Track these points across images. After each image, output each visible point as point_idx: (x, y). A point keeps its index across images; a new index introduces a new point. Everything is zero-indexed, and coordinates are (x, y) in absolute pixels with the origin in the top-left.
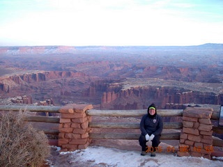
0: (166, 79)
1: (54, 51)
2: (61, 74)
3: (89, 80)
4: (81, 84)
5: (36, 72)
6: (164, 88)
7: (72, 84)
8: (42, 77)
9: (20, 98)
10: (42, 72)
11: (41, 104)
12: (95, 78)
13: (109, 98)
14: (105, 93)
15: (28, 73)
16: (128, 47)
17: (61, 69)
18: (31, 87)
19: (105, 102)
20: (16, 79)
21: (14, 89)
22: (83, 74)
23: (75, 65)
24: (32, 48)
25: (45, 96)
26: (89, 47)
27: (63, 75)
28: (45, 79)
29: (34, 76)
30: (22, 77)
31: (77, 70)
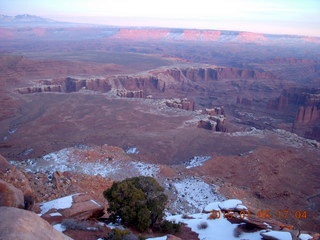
1: (234, 39)
2: (240, 73)
3: (281, 86)
4: (268, 90)
5: (205, 67)
7: (255, 88)
8: (213, 74)
9: (179, 101)
10: (213, 67)
11: (207, 113)
12: (290, 83)
13: (308, 115)
14: (302, 108)
15: (192, 66)
17: (241, 66)
18: (196, 87)
19: (300, 121)
20: (175, 74)
21: (172, 87)
22: (272, 76)
23: (262, 62)
24: (202, 31)
25: (214, 103)
26: (286, 36)
27: (243, 74)
28: (216, 78)
29: (202, 72)
30: (185, 72)
31: (264, 68)
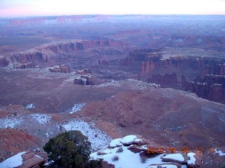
0: (206, 49)
1: (92, 20)
2: (99, 43)
3: (128, 49)
4: (119, 53)
5: (74, 41)
6: (204, 58)
7: (110, 53)
8: (80, 46)
9: (58, 67)
10: (80, 41)
11: (79, 73)
12: (134, 46)
13: (148, 67)
14: (143, 63)
15: (65, 42)
16: (168, 16)
17: (100, 39)
18: (69, 56)
19: (143, 72)
20: (53, 48)
21: (52, 58)
22: (121, 43)
23: (114, 34)
24: (69, 17)
25: (83, 66)
26: (127, 15)
27: (101, 44)
28: (82, 48)
29: (72, 45)
30: (60, 46)
31: (115, 39)
